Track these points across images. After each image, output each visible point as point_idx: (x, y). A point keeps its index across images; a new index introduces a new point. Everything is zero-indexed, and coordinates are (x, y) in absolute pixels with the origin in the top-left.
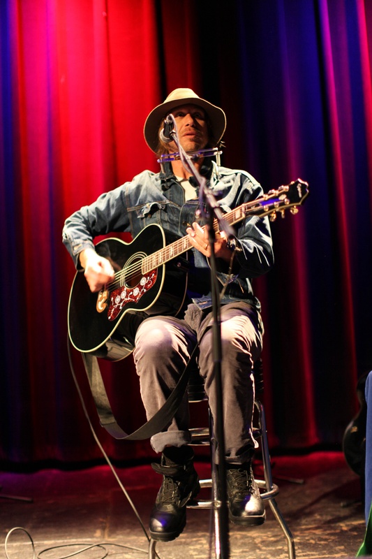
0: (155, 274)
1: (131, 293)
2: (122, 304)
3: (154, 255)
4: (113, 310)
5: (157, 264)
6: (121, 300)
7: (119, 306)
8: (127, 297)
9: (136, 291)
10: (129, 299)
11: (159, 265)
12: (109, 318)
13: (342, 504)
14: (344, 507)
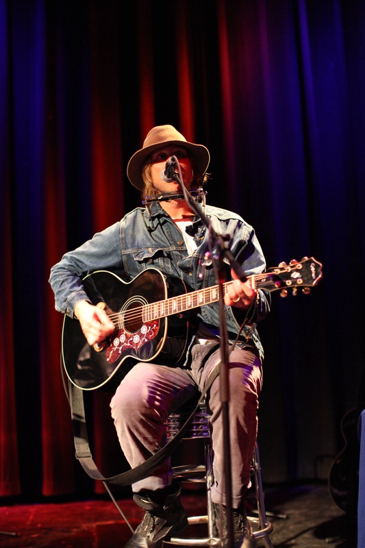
0: (157, 325)
1: (131, 339)
2: (121, 348)
3: (155, 305)
4: (112, 352)
5: (159, 315)
6: (120, 344)
7: (118, 350)
8: (126, 342)
9: (136, 339)
10: (129, 344)
11: (161, 317)
12: (108, 359)
13: (327, 540)
14: (329, 543)
